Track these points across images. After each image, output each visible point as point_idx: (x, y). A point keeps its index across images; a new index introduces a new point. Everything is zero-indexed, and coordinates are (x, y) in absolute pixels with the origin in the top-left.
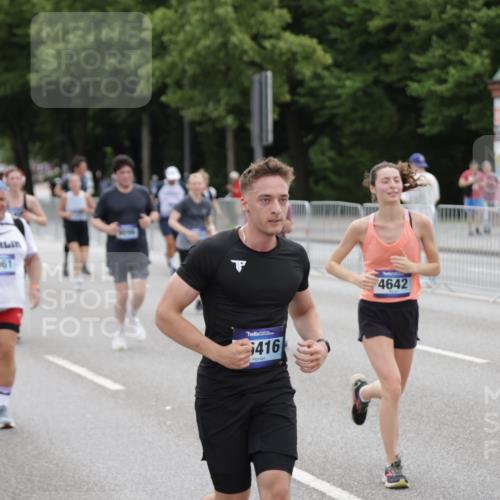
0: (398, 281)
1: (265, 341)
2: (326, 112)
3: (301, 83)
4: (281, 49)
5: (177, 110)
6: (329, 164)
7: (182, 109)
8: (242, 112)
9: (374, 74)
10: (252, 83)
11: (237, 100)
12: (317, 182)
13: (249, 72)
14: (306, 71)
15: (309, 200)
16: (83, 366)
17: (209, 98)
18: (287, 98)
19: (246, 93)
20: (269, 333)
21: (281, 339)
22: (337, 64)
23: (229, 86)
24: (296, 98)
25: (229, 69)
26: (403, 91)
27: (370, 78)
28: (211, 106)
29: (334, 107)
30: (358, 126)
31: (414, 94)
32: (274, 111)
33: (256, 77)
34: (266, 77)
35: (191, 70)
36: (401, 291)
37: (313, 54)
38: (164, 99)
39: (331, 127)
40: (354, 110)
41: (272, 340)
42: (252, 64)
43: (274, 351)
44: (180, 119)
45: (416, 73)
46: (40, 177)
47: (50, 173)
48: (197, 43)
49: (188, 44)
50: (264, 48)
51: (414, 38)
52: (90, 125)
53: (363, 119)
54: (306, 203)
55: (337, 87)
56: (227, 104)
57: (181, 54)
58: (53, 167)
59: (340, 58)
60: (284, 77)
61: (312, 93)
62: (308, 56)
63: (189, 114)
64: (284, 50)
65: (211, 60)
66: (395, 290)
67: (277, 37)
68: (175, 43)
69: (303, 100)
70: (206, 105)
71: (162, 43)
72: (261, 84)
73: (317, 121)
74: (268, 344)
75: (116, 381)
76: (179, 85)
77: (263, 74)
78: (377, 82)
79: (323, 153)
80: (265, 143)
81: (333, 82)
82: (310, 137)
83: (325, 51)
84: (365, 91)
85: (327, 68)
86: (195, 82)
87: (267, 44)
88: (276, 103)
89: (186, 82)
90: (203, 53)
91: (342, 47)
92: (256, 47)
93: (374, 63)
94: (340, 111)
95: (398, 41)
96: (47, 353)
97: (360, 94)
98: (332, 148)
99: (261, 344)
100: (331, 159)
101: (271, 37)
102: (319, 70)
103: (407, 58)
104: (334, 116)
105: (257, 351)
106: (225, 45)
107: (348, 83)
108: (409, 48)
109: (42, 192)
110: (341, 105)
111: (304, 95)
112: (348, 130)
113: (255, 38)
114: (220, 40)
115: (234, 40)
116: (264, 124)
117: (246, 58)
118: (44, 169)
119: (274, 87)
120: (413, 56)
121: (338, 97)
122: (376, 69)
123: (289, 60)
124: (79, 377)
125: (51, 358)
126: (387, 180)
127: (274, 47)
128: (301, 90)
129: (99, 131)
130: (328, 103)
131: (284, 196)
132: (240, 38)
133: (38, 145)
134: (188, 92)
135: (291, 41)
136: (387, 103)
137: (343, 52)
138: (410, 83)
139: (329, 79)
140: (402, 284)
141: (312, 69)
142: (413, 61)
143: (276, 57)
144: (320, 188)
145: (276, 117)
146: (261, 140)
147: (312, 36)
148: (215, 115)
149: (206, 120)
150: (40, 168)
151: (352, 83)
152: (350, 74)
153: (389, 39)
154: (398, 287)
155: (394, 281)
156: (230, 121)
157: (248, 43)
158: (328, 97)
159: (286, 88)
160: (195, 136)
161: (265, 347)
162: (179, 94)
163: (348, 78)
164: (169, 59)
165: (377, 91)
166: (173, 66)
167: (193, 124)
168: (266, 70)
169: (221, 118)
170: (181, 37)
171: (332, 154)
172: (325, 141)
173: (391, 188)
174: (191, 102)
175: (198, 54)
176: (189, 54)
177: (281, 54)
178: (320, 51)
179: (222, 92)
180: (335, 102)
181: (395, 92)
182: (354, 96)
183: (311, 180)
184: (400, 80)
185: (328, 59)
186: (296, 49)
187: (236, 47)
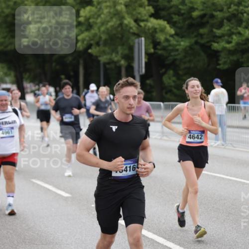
0: (198, 136)
1: (128, 166)
2: (171, 58)
3: (159, 43)
4: (149, 26)
5: (97, 57)
6: (173, 84)
7: (100, 56)
8: (129, 58)
9: (195, 39)
10: (134, 43)
11: (126, 52)
12: (166, 93)
13: (133, 38)
14: (161, 37)
15: (163, 102)
16: (50, 185)
17: (113, 51)
18: (152, 51)
19: (131, 49)
20: (130, 162)
21: (136, 164)
22: (176, 34)
23: (123, 45)
24: (156, 51)
25: (123, 36)
26: (210, 47)
27: (193, 41)
28: (114, 55)
29: (175, 55)
30: (187, 65)
31: (215, 49)
32: (145, 58)
33: (137, 41)
34: (142, 40)
35: (104, 37)
36: (199, 140)
37: (165, 29)
38: (90, 51)
39: (174, 65)
40: (185, 57)
41: (132, 165)
42: (134, 34)
43: (133, 170)
44: (99, 61)
45: (216, 38)
46: (29, 90)
47: (34, 88)
48: (107, 24)
49: (103, 24)
50: (141, 26)
51: (215, 21)
52: (54, 64)
53: (190, 61)
54: (162, 104)
55: (177, 45)
56: (122, 54)
57: (99, 29)
58: (35, 86)
59: (178, 31)
60: (150, 41)
61: (164, 49)
62: (163, 30)
63: (103, 59)
64: (150, 27)
65: (114, 32)
66: (196, 140)
67: (147, 21)
68: (96, 23)
69: (160, 52)
70: (112, 54)
71: (89, 23)
72: (139, 44)
73: (167, 62)
74: (130, 167)
75: (67, 192)
76: (98, 44)
77: (140, 39)
78: (196, 43)
79: (170, 79)
80: (141, 73)
81: (175, 43)
82: (163, 70)
83: (171, 27)
84: (191, 47)
85: (172, 36)
86: (106, 43)
87: (142, 24)
88: (146, 53)
89: (101, 43)
90: (110, 29)
91: (179, 25)
92: (136, 26)
93: (195, 34)
94: (178, 57)
95: (208, 22)
96: (32, 179)
97: (188, 49)
98: (174, 76)
99: (126, 167)
100: (174, 81)
101: (143, 21)
102: (168, 37)
103: (212, 31)
104: (175, 60)
105: (125, 171)
106: (121, 24)
107: (182, 43)
108: (212, 26)
109: (30, 98)
110: (179, 54)
111: (161, 50)
112: (183, 66)
113: (137, 21)
114: (118, 22)
115: (126, 22)
116: (141, 64)
117: (131, 31)
118: (31, 86)
119: (145, 46)
120: (215, 30)
121: (177, 50)
122: (196, 36)
123: (153, 32)
124: (49, 190)
125: (34, 181)
127: (145, 26)
128: (159, 47)
129: (58, 67)
130: (172, 54)
131: (135, 96)
132: (128, 21)
133: (28, 74)
134: (102, 48)
135: (154, 23)
136: (202, 54)
137: (181, 28)
138: (213, 43)
139: (173, 41)
140: (200, 137)
141: (164, 36)
142: (215, 33)
143: (147, 31)
144: (168, 96)
145: (146, 60)
146: (139, 72)
147: (164, 20)
148: (116, 59)
149: (111, 62)
150: (28, 86)
151: (184, 43)
152: (183, 39)
153: (204, 20)
154: (198, 138)
155: (196, 135)
156: (123, 62)
157: (133, 24)
158: (173, 50)
159: (151, 46)
160: (106, 70)
161: (128, 169)
162: (98, 48)
163: (182, 41)
164: (93, 31)
165: (197, 47)
166: (95, 35)
167: (105, 64)
168: (142, 37)
169: (118, 61)
170: (99, 20)
171: (174, 79)
172: (171, 72)
173: (196, 90)
174: (104, 52)
175: (108, 29)
176: (103, 29)
177: (149, 29)
178: (168, 27)
179: (119, 48)
180: (177, 53)
181: (206, 48)
182: (185, 50)
183: (164, 91)
184: (208, 42)
185: (172, 31)
186: (156, 26)
187: (127, 25)
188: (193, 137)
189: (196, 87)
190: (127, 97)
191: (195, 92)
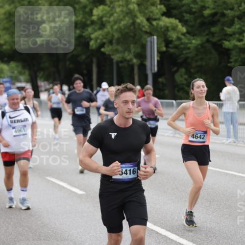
0: (201, 136)
1: (128, 169)
2: (183, 56)
3: (171, 42)
4: (161, 25)
5: (109, 55)
6: (185, 82)
7: (113, 55)
8: (142, 56)
9: (207, 37)
10: (147, 41)
11: (139, 50)
12: (178, 91)
13: (145, 36)
14: (173, 35)
15: (175, 100)
16: (65, 182)
17: (125, 50)
18: (164, 49)
19: (144, 47)
20: (130, 166)
21: (136, 168)
22: (188, 32)
23: (136, 43)
24: (168, 49)
25: (135, 35)
26: (221, 46)
27: (204, 39)
28: (126, 54)
29: (187, 53)
30: (199, 63)
31: (226, 47)
32: (158, 56)
33: (149, 39)
34: (154, 39)
35: (116, 35)
36: (201, 140)
37: (176, 27)
38: (103, 50)
39: (185, 63)
40: (197, 55)
41: (132, 169)
42: (146, 32)
43: (133, 174)
44: (112, 60)
45: (227, 37)
46: (43, 89)
47: (48, 87)
48: (120, 23)
49: (116, 22)
50: (153, 25)
51: (226, 19)
52: (68, 63)
53: (201, 59)
54: (174, 101)
55: (188, 43)
56: (134, 52)
57: (112, 27)
58: (49, 85)
59: (190, 29)
60: (163, 39)
61: (176, 47)
62: (174, 28)
63: (116, 57)
64: (163, 26)
65: (126, 30)
66: (199, 140)
67: (159, 19)
68: (109, 22)
69: (172, 50)
70: (124, 53)
71: (102, 21)
72: (151, 42)
73: (179, 61)
74: (130, 170)
75: (81, 190)
76: (111, 42)
77: (152, 37)
78: (208, 41)
79: (182, 76)
80: (153, 72)
81: (187, 41)
82: (175, 69)
83: (183, 26)
84: (202, 45)
85: (184, 34)
86: (119, 42)
87: (154, 23)
88: (159, 52)
89: (114, 41)
90: (123, 27)
91: (190, 24)
92: (148, 24)
93: (207, 32)
94: (190, 55)
95: (219, 21)
96: (47, 176)
97: (199, 47)
98: (186, 74)
100: (186, 79)
101: (155, 19)
102: (180, 35)
103: (223, 29)
104: (187, 58)
105: (124, 173)
106: (134, 23)
107: (194, 41)
108: (224, 24)
109: (44, 96)
110: (190, 52)
111: (173, 48)
112: (194, 64)
113: (148, 20)
114: (131, 21)
115: (138, 21)
116: (153, 63)
117: (144, 29)
118: (45, 85)
119: (157, 44)
120: (226, 28)
121: (189, 48)
122: (207, 35)
123: (165, 30)
124: (63, 187)
125: (49, 178)
126: (199, 87)
127: (158, 24)
128: (171, 46)
129: (71, 66)
130: (184, 52)
131: (134, 101)
132: (141, 19)
133: (42, 73)
134: (115, 47)
135: (166, 21)
136: (213, 51)
137: (192, 26)
138: (224, 42)
139: (185, 40)
140: (202, 137)
141: (176, 34)
142: (226, 31)
143: (159, 30)
144: (180, 94)
145: (159, 59)
146: (151, 70)
147: (176, 18)
148: (128, 58)
149: (124, 60)
150: (42, 84)
151: (196, 42)
152: (195, 37)
153: (215, 19)
154: (200, 138)
155: (199, 135)
156: (135, 61)
157: (145, 23)
158: (185, 49)
159: (163, 44)
160: (118, 68)
161: (128, 172)
162: (110, 47)
163: (194, 39)
164: (106, 30)
165: (208, 45)
166: (108, 33)
167: (118, 63)
168: (154, 35)
169: (131, 60)
170: (112, 19)
171: (186, 77)
172: (183, 70)
173: (201, 90)
174: (117, 51)
175: (120, 28)
176: (115, 27)
177: (161, 28)
178: (180, 26)
179: (132, 46)
180: (188, 51)
181: (218, 46)
182: (196, 48)
183: (176, 89)
184: (220, 40)
185: (184, 30)
186: (168, 25)
187: (139, 24)
188: (196, 137)
189: (202, 87)
190: (126, 102)
191: (201, 92)
